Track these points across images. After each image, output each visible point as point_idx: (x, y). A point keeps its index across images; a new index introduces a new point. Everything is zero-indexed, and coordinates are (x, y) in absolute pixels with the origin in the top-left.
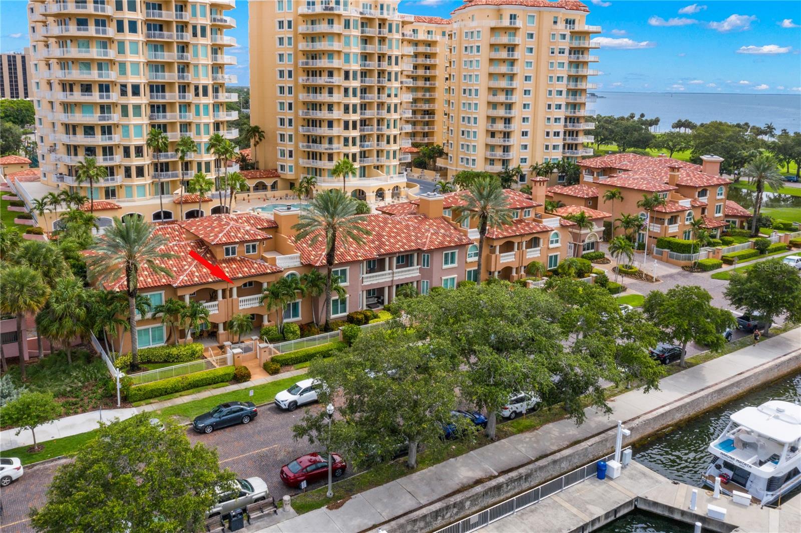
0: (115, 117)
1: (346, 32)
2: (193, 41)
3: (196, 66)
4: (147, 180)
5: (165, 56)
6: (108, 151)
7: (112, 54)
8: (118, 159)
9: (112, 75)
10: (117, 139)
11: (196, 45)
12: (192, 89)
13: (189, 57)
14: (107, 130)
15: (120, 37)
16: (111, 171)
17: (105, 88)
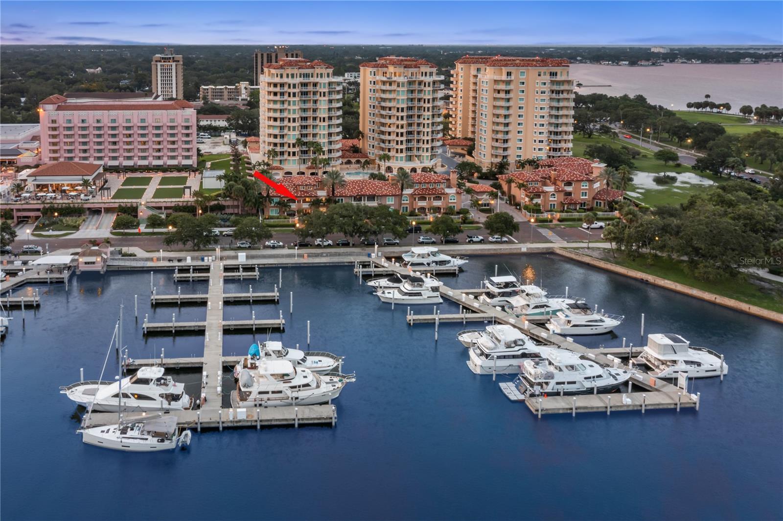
0: (286, 131)
1: (398, 89)
2: (320, 99)
3: (320, 109)
4: (297, 158)
5: (307, 106)
6: (282, 145)
7: (286, 106)
8: (286, 148)
9: (285, 114)
10: (285, 140)
11: (320, 100)
12: (319, 119)
13: (318, 105)
14: (282, 136)
15: (289, 99)
16: (282, 153)
17: (282, 119)
